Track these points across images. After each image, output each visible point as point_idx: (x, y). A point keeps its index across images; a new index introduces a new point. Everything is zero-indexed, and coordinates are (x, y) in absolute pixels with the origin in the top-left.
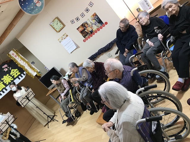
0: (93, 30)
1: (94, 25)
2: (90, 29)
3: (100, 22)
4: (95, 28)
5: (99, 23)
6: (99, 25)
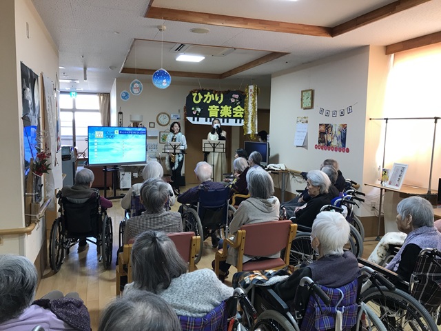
0: (332, 143)
1: (335, 138)
2: (330, 140)
3: (344, 141)
4: (335, 143)
5: (342, 141)
6: (341, 145)
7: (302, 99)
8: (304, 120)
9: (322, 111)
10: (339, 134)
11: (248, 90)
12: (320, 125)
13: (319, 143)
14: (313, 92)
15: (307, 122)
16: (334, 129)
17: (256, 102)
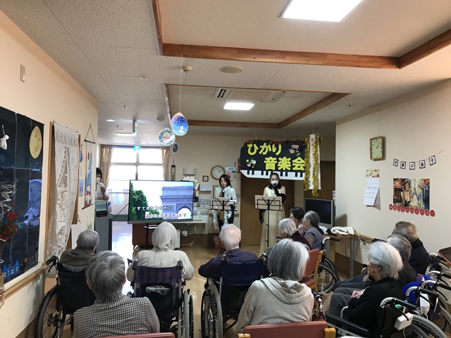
0: (411, 203)
1: (415, 197)
2: (407, 198)
3: (426, 201)
4: (414, 203)
5: (424, 200)
6: (422, 206)
7: (371, 149)
8: (375, 174)
9: (396, 162)
10: (419, 191)
11: (309, 140)
12: (395, 180)
13: (394, 202)
14: (384, 140)
15: (378, 176)
16: (412, 185)
17: (319, 152)
